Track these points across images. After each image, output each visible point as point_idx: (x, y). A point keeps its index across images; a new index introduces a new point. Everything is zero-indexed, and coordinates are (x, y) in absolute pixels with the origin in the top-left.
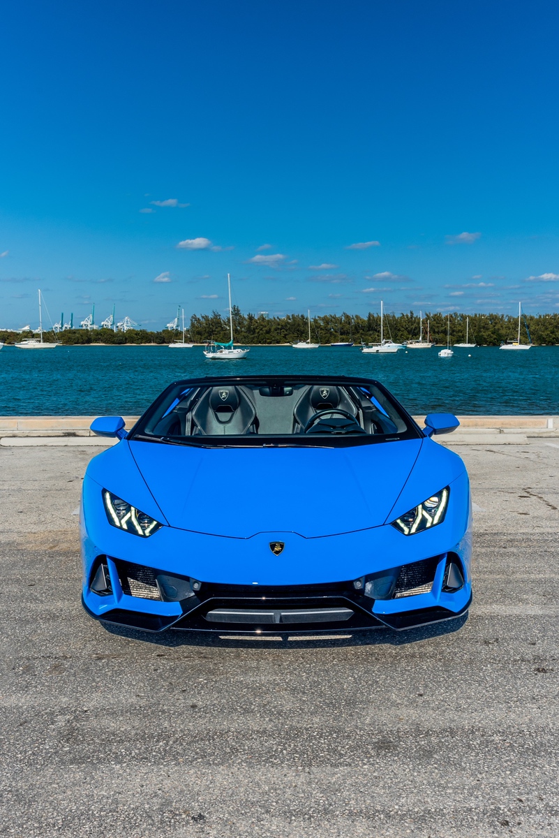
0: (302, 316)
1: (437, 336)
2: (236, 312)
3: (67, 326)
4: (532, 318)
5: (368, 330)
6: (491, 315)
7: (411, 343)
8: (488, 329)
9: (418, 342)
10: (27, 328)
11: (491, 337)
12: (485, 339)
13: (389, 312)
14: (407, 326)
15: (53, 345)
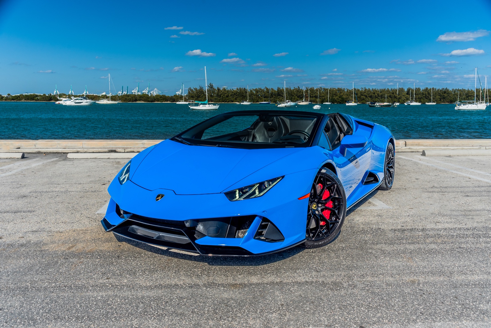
0: (245, 89)
1: (312, 99)
2: (211, 86)
3: (125, 93)
4: (358, 90)
5: (278, 95)
6: (338, 89)
7: (300, 102)
8: (337, 95)
9: (302, 102)
10: (104, 94)
11: (339, 99)
12: (336, 100)
13: (288, 87)
14: (297, 94)
15: (116, 102)
